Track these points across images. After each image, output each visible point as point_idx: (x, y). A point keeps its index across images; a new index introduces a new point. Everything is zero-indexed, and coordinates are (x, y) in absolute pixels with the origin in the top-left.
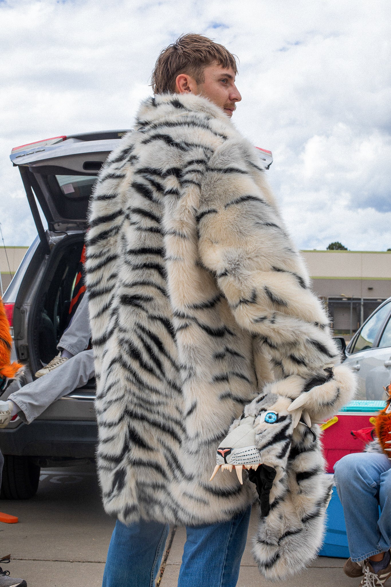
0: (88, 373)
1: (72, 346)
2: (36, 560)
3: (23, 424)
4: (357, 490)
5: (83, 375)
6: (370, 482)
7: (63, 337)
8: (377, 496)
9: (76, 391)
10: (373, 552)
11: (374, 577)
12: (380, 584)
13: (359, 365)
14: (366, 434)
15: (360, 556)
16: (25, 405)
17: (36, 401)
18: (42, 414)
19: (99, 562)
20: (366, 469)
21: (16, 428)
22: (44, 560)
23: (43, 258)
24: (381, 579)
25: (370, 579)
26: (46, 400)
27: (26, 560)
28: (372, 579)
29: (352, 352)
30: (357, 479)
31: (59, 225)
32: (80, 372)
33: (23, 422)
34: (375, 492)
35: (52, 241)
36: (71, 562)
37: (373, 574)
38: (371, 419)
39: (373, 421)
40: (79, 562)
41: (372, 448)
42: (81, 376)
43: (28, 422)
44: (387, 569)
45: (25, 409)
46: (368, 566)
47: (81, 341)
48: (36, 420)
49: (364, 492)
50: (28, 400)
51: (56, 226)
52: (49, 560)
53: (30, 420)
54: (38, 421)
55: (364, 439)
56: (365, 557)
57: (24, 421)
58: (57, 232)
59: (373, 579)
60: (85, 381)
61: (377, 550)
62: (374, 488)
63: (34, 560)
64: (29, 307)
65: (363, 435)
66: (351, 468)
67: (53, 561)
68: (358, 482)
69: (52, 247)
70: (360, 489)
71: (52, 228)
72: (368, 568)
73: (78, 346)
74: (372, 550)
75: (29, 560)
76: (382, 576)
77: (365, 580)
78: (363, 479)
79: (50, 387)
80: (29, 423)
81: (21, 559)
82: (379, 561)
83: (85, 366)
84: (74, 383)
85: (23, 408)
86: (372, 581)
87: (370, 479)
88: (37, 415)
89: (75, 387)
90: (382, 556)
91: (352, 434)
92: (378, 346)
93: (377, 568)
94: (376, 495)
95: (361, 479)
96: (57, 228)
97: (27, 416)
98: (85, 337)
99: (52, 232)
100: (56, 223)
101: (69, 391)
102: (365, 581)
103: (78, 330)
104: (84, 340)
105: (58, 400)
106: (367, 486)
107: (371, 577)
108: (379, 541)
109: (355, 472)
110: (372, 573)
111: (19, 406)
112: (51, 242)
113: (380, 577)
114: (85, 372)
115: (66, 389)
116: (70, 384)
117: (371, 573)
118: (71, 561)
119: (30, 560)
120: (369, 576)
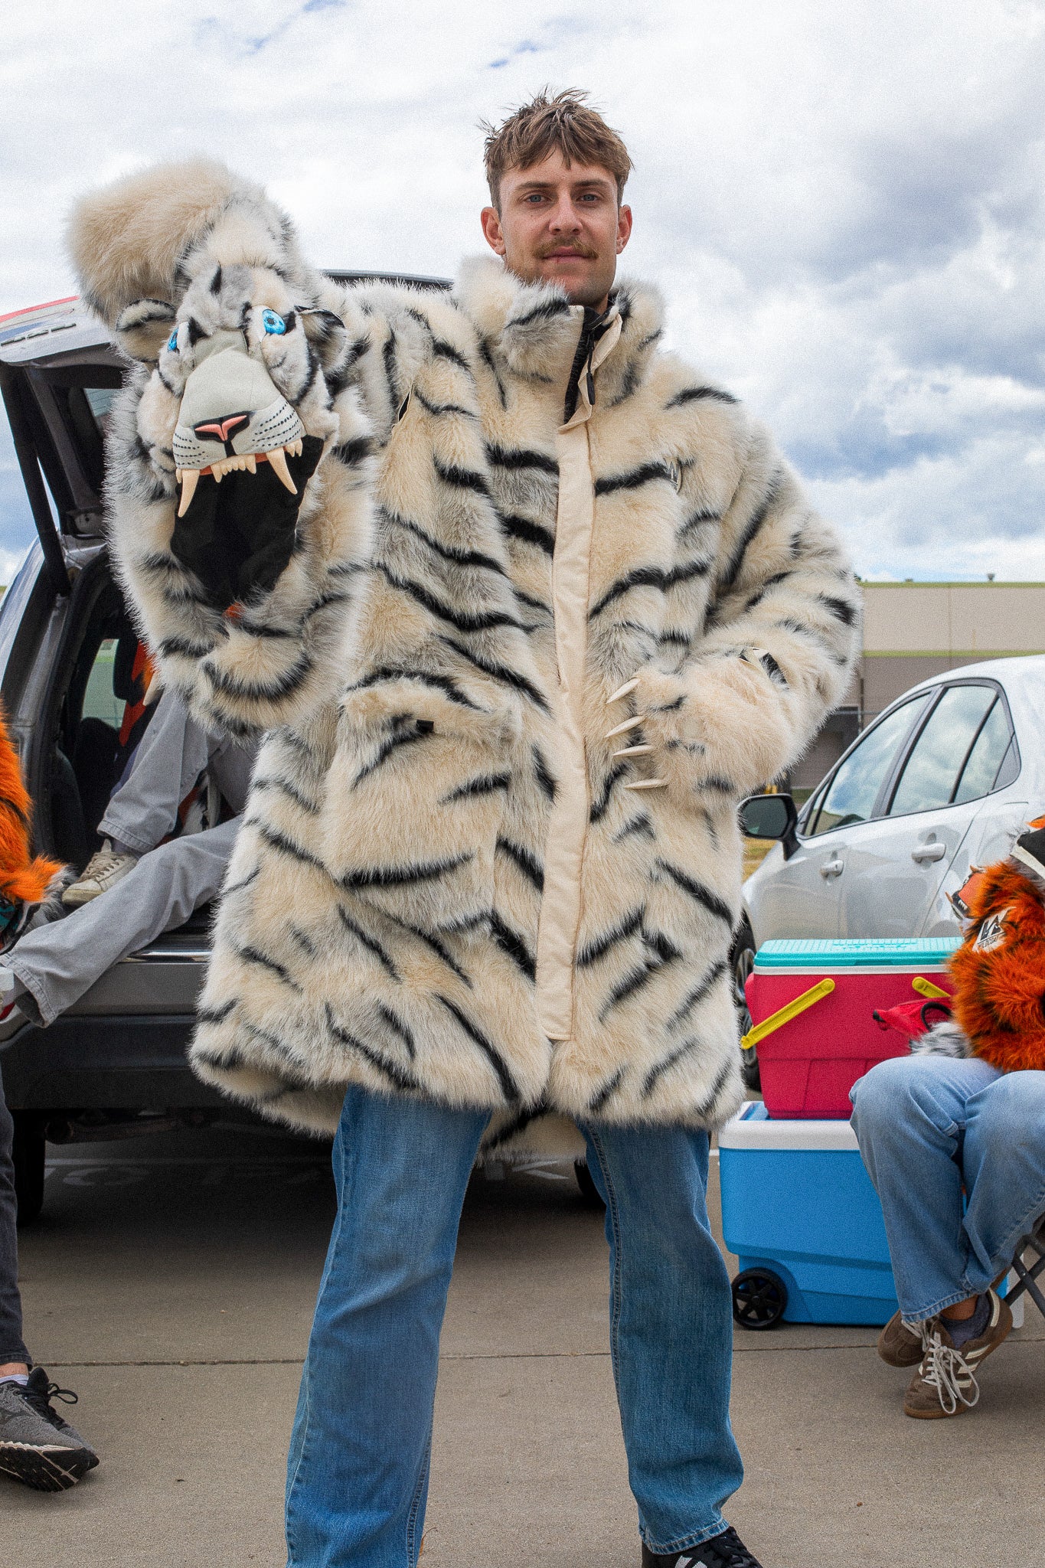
0: (193, 894)
1: (132, 830)
2: (94, 1365)
3: (28, 1027)
4: (913, 1143)
5: (180, 899)
6: (942, 1123)
7: (112, 805)
8: (958, 1158)
9: (162, 941)
10: (952, 1297)
11: (952, 1356)
12: (968, 1374)
13: (838, 862)
14: (911, 1016)
15: (925, 1307)
16: (36, 978)
17: (65, 968)
18: (80, 999)
19: (254, 1362)
20: (933, 1093)
21: (12, 1036)
22: (113, 1364)
23: (50, 606)
24: (969, 1362)
25: (944, 1362)
26: (91, 966)
27: (66, 1365)
28: (947, 1361)
29: (813, 833)
30: (913, 1117)
31: (87, 520)
32: (173, 892)
33: (29, 1022)
34: (954, 1146)
35: (71, 561)
36: (183, 1365)
37: (950, 1350)
38: (917, 982)
39: (921, 987)
40: (204, 1363)
41: (929, 1048)
42: (176, 903)
43: (44, 1023)
44: (984, 1338)
45: (38, 988)
46: (938, 1332)
47: (156, 816)
48: (63, 1016)
49: (929, 1147)
50: (45, 967)
51: (81, 522)
52: (127, 1364)
53: (49, 1017)
54: (69, 1020)
55: (907, 1029)
56: (936, 1309)
57: (32, 1020)
58: (83, 536)
59: (951, 1363)
60: (186, 914)
61: (961, 1292)
62: (951, 1136)
63: (87, 1365)
64: (29, 729)
65: (905, 1018)
66: (896, 1092)
67: (136, 1364)
68: (914, 1126)
69: (73, 574)
70: (922, 1141)
71: (69, 527)
72: (937, 1335)
73: (148, 829)
74: (950, 1292)
75: (74, 1364)
76: (971, 1355)
77: (931, 1364)
78: (925, 1116)
79: (101, 933)
80: (46, 1025)
81: (56, 1365)
82: (965, 1318)
83: (185, 877)
84: (156, 921)
85: (33, 986)
86: (947, 1367)
87: (942, 1116)
88: (66, 1003)
89: (159, 929)
90: (971, 1305)
91: (876, 1017)
92: (888, 812)
93: (961, 1335)
94: (956, 1153)
95: (923, 1116)
96: (84, 526)
97: (43, 1006)
98: (165, 806)
99: (70, 537)
100: (80, 513)
101: (147, 942)
102: (929, 1368)
103: (147, 789)
104: (164, 813)
105: (119, 963)
106: (936, 1133)
107: (944, 1358)
108: (966, 1267)
109: (907, 1098)
110: (948, 1347)
111: (23, 981)
112: (68, 562)
113: (966, 1358)
114: (185, 892)
115: (140, 935)
116: (149, 922)
117: (945, 1349)
118: (182, 1362)
119: (78, 1364)
120: (942, 1354)
